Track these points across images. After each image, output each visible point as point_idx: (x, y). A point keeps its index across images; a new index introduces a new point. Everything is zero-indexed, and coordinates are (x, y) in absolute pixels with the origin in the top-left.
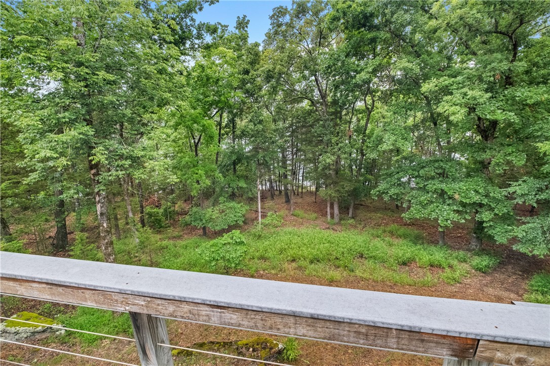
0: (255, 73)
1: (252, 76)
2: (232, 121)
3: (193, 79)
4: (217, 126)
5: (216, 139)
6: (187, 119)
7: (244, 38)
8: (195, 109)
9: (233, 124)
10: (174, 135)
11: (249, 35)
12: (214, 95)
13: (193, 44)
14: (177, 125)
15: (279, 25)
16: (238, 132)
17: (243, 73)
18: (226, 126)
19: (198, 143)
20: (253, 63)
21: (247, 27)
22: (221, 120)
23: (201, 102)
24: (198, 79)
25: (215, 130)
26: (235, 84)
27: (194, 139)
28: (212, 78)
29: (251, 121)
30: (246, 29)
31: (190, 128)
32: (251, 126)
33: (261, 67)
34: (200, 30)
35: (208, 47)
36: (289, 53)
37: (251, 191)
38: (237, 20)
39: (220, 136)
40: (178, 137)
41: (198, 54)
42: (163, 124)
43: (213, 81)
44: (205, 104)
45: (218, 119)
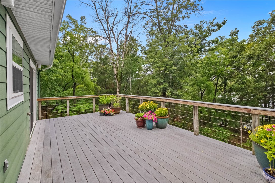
0: (241, 56)
1: (238, 59)
2: (225, 83)
3: (204, 64)
4: (214, 85)
5: (214, 92)
6: (198, 82)
7: (235, 40)
8: (203, 77)
9: (225, 84)
10: (191, 89)
11: (238, 37)
12: (214, 70)
13: (205, 49)
14: (193, 84)
15: (259, 30)
16: (227, 88)
17: (232, 58)
18: (220, 85)
19: (203, 93)
20: (239, 52)
21: (237, 34)
22: (217, 82)
23: (207, 73)
24: (206, 64)
25: (213, 87)
26: (227, 63)
27: (201, 91)
28: (213, 62)
29: (236, 82)
30: (236, 35)
31: (200, 86)
32: (237, 85)
33: (245, 53)
34: (209, 43)
35: (213, 49)
36: (266, 43)
37: (235, 124)
38: (231, 32)
39: (216, 90)
40: (193, 90)
41: (207, 53)
42: (186, 85)
43: (214, 64)
44: (209, 75)
45: (216, 82)
